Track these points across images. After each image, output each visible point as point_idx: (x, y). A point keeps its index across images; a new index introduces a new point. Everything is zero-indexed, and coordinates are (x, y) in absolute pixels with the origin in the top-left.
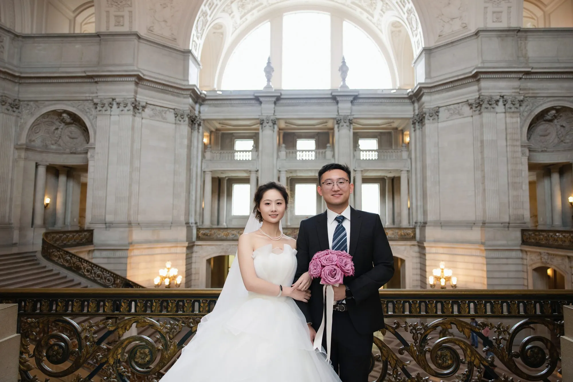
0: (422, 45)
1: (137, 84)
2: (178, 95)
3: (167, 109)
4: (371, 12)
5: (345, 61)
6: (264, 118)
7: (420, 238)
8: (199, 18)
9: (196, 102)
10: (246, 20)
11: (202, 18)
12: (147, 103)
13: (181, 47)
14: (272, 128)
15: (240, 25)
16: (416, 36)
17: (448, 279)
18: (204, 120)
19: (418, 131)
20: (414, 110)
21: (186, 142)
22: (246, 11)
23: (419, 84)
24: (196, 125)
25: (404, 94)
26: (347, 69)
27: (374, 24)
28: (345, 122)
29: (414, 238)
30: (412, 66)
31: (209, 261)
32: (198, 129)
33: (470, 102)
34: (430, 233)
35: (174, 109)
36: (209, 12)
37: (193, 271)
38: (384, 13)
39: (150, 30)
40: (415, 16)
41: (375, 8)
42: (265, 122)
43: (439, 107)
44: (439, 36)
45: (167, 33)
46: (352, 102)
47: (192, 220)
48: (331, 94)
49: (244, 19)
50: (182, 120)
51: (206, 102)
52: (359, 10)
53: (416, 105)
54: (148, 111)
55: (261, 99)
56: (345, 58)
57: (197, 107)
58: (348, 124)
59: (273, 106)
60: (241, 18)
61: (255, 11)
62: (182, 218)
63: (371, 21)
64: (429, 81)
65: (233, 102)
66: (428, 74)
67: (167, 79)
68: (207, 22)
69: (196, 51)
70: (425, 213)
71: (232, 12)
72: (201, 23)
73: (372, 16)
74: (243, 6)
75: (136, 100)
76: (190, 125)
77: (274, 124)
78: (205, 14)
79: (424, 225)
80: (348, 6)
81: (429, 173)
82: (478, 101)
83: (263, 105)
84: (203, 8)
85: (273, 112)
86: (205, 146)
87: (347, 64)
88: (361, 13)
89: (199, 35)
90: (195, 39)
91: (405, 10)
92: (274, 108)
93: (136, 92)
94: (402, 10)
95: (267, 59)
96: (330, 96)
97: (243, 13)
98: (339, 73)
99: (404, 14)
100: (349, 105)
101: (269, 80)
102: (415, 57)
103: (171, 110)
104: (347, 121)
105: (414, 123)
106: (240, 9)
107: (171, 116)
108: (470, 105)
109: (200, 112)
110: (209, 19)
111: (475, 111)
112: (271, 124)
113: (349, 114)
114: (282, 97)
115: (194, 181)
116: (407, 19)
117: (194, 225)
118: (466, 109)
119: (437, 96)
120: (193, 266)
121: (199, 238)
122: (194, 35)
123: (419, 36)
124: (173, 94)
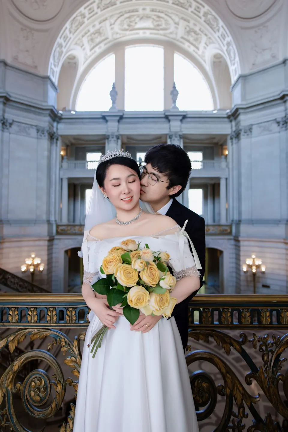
0: (239, 72)
1: (5, 104)
2: (39, 114)
3: (30, 126)
4: (197, 45)
5: (176, 86)
6: (109, 134)
7: (236, 233)
8: (56, 49)
9: (54, 121)
10: (95, 52)
11: (58, 49)
12: (13, 121)
13: (41, 73)
14: (116, 142)
15: (90, 56)
16: (234, 64)
17: (258, 267)
18: (61, 136)
19: (235, 146)
20: (232, 128)
21: (46, 153)
22: (95, 44)
23: (236, 105)
24: (55, 140)
25: (224, 114)
26: (177, 93)
27: (199, 55)
28: (176, 137)
29: (230, 233)
30: (230, 90)
31: (66, 252)
32: (57, 143)
33: (278, 120)
34: (244, 229)
35: (36, 126)
36: (64, 44)
37: (54, 260)
38: (207, 45)
39: (16, 59)
40: (233, 48)
41: (200, 42)
42: (111, 137)
43: (252, 125)
44: (253, 64)
45: (29, 61)
46: (181, 121)
47: (52, 219)
48: (164, 114)
49: (93, 51)
50: (43, 135)
51: (63, 121)
52: (187, 44)
53: (234, 123)
54: (14, 127)
55: (107, 118)
56: (175, 84)
57: (55, 124)
58: (178, 138)
59: (116, 124)
60: (91, 50)
61: (102, 45)
62: (44, 217)
63: (197, 53)
64: (244, 103)
65: (84, 120)
66: (244, 96)
67: (29, 100)
68: (62, 52)
69: (53, 76)
70: (240, 213)
71: (83, 45)
72: (58, 53)
73: (198, 48)
74: (92, 40)
75: (4, 118)
76: (50, 139)
77: (118, 138)
78: (60, 46)
79: (239, 223)
80: (178, 40)
81: (243, 180)
82: (284, 119)
83: (109, 123)
84: (59, 40)
85: (116, 129)
86: (62, 157)
87: (177, 89)
88: (189, 47)
89: (56, 64)
90: (53, 67)
91: (225, 43)
92: (118, 126)
93: (4, 111)
94: (222, 43)
95: (113, 84)
96: (163, 116)
97: (92, 46)
98: (171, 97)
99: (224, 46)
100: (178, 123)
101: (114, 103)
102: (233, 82)
103: (33, 127)
104: (178, 136)
105: (231, 139)
106: (90, 42)
107: (33, 132)
108: (278, 123)
109: (57, 129)
110: (64, 50)
111: (282, 127)
112: (115, 139)
113: (179, 130)
114: (125, 116)
115: (54, 186)
116: (227, 50)
117: (54, 222)
118: (275, 126)
119: (250, 116)
120: (54, 255)
121: (58, 233)
122: (51, 64)
123: (236, 65)
124: (35, 113)
